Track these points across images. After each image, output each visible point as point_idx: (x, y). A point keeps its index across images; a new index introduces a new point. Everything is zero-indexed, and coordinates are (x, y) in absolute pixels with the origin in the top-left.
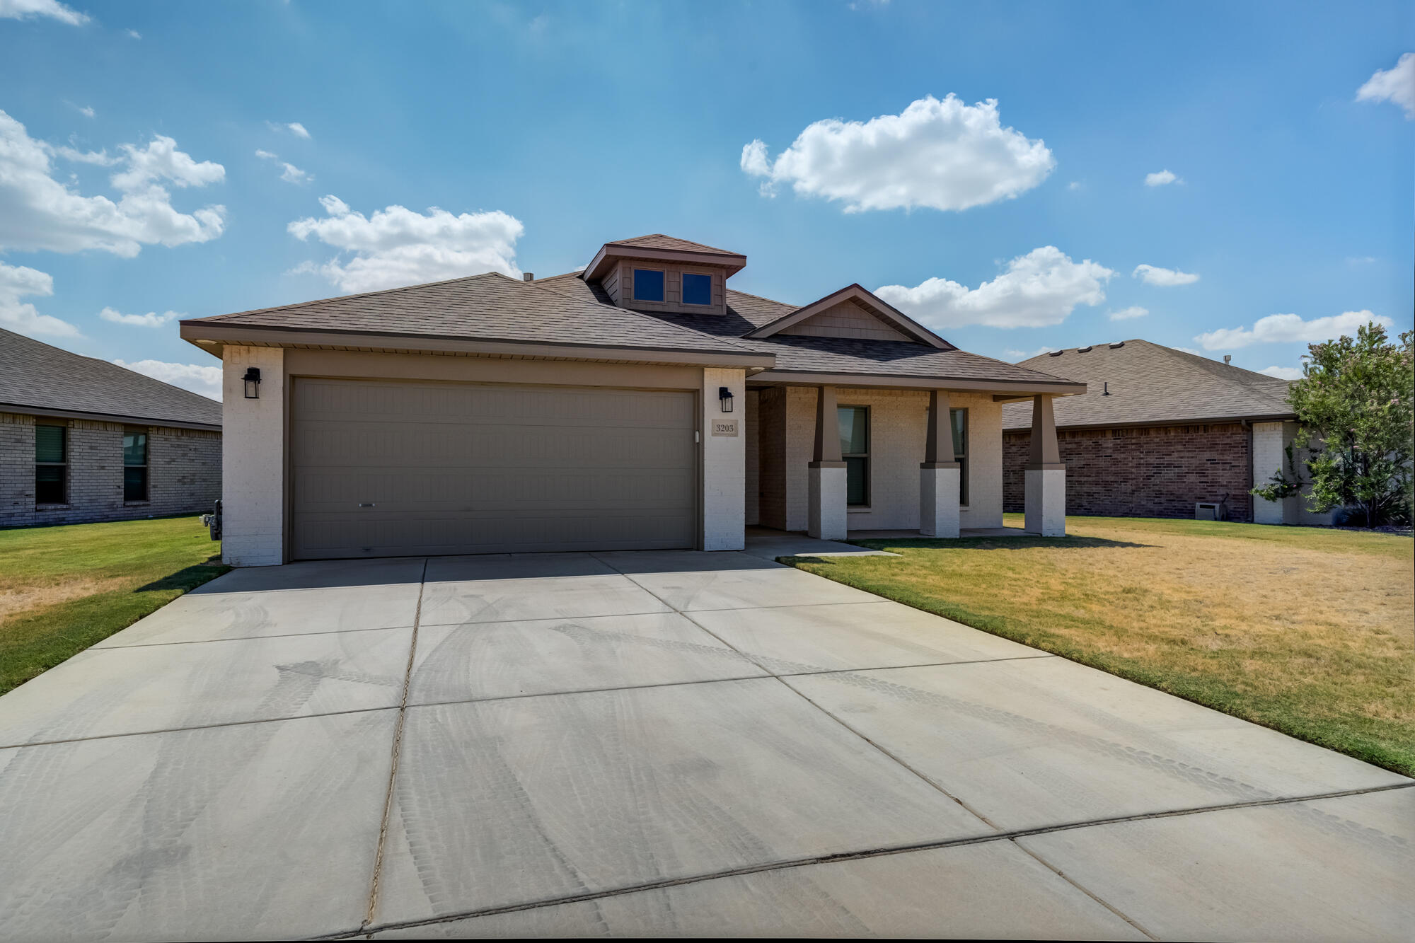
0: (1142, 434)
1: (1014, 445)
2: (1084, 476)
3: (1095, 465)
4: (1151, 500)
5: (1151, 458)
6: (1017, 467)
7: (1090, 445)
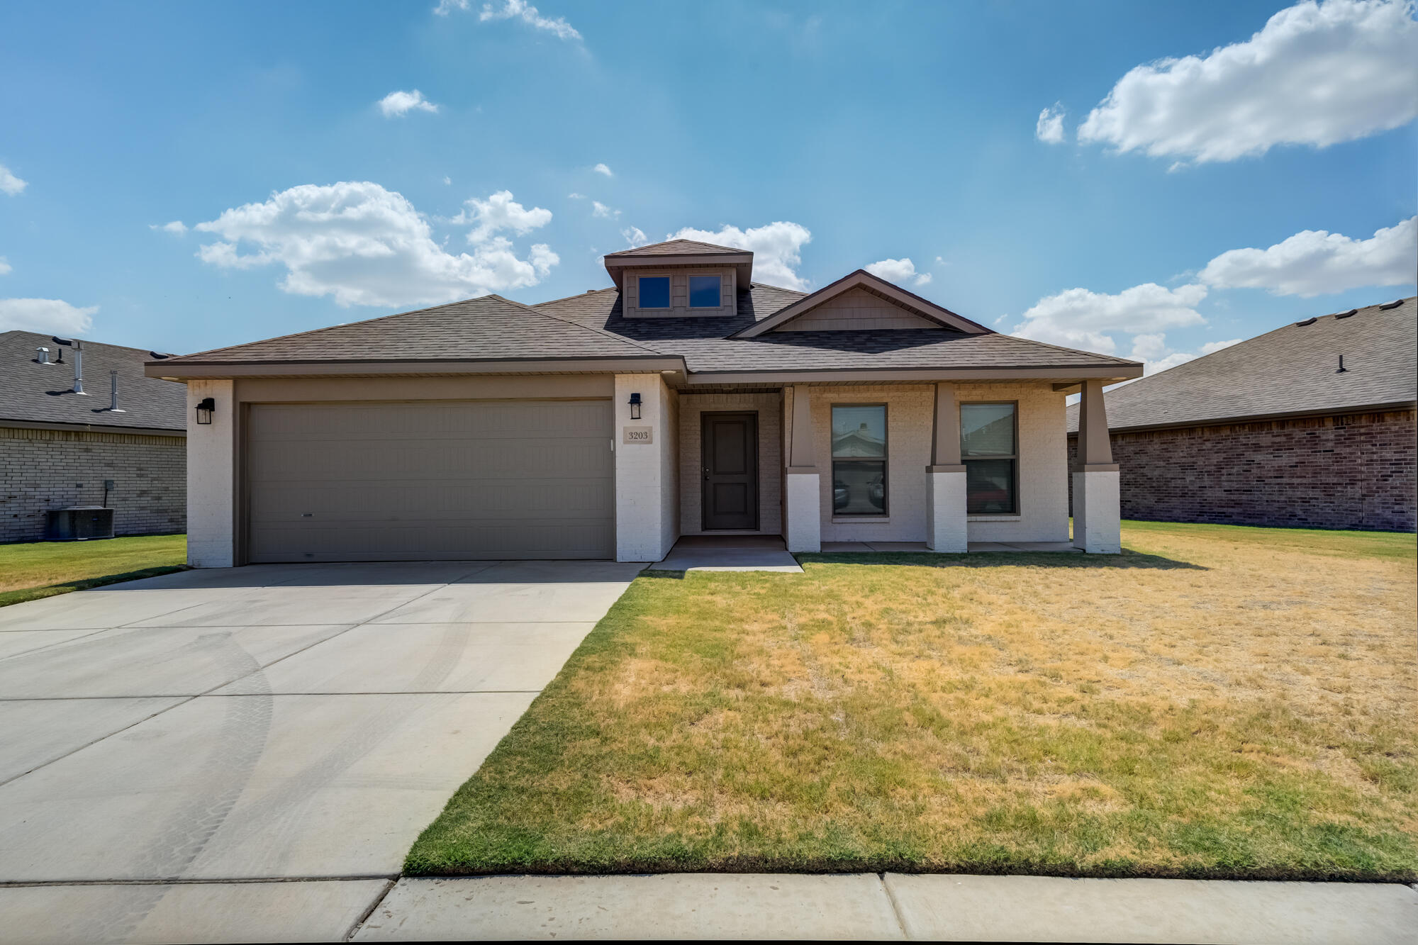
0: (1374, 422)
1: (1209, 440)
2: (1297, 477)
3: (1312, 462)
4: (1388, 508)
5: (1388, 453)
6: (1213, 467)
7: (1305, 438)
